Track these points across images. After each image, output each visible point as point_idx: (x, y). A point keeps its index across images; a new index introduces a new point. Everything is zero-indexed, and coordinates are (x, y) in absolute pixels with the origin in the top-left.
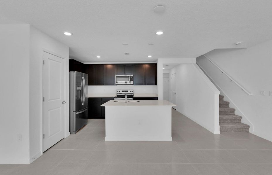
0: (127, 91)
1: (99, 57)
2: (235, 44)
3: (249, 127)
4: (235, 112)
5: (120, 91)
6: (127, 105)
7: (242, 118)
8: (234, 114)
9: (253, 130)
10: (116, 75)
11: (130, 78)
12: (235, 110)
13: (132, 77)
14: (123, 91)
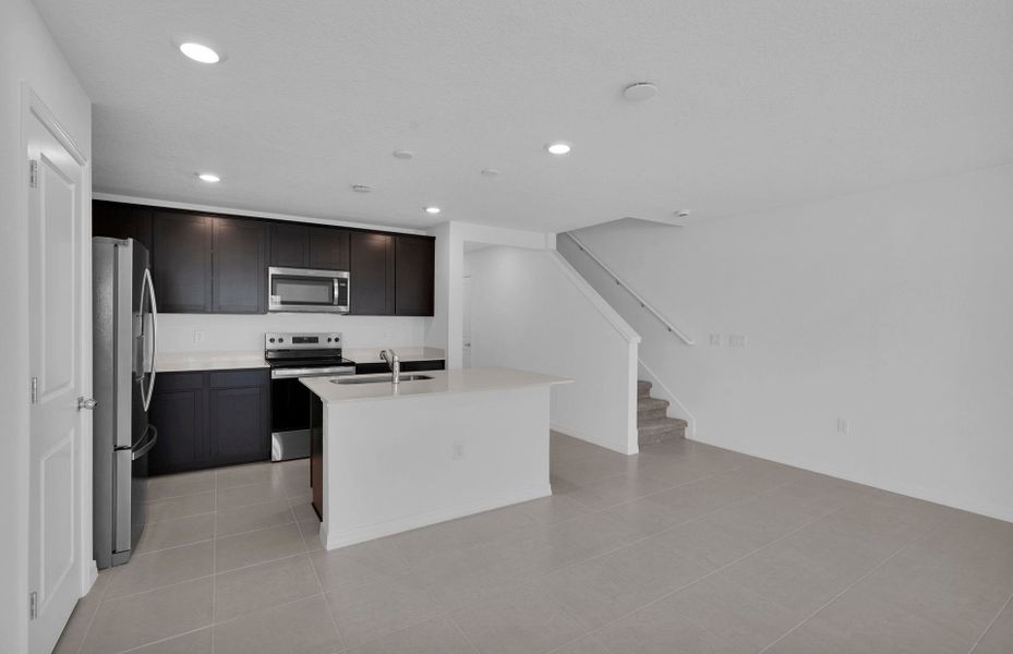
0: (314, 340)
1: (210, 178)
2: (676, 213)
3: (685, 424)
4: (651, 390)
5: (281, 340)
6: (401, 393)
7: (668, 403)
8: (649, 398)
9: (694, 431)
10: (272, 271)
11: (336, 285)
12: (651, 386)
13: (345, 281)
14: (296, 340)
